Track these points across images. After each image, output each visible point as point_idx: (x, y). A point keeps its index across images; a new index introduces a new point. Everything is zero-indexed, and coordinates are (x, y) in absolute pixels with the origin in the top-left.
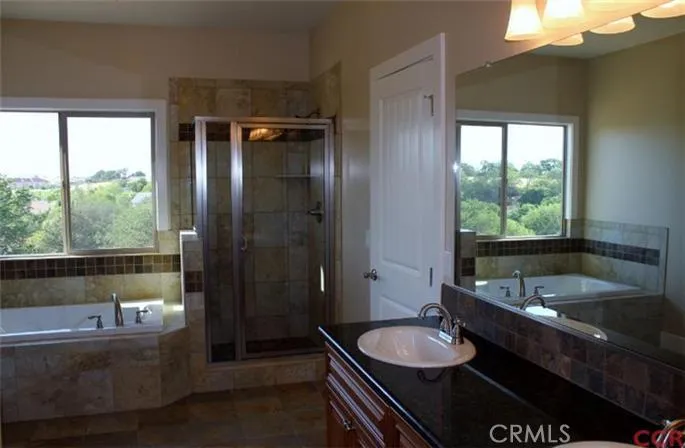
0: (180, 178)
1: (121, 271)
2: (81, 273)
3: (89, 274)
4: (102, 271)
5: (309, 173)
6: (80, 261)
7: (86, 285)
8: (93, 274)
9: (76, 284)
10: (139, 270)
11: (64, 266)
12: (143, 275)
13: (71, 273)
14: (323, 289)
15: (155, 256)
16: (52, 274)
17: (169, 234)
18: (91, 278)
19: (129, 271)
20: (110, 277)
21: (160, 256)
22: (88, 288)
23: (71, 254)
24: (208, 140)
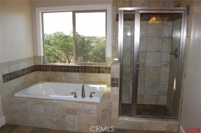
0: (116, 36)
1: (92, 72)
2: (78, 71)
3: (81, 72)
4: (85, 72)
5: (172, 35)
6: (78, 67)
7: (80, 76)
8: (82, 72)
9: (76, 75)
10: (99, 72)
11: (72, 68)
12: (100, 74)
13: (75, 71)
14: (174, 88)
15: (105, 67)
16: (68, 71)
17: (111, 59)
18: (82, 74)
19: (95, 72)
20: (88, 74)
21: (107, 67)
22: (80, 77)
23: (75, 64)
24: (124, 20)
